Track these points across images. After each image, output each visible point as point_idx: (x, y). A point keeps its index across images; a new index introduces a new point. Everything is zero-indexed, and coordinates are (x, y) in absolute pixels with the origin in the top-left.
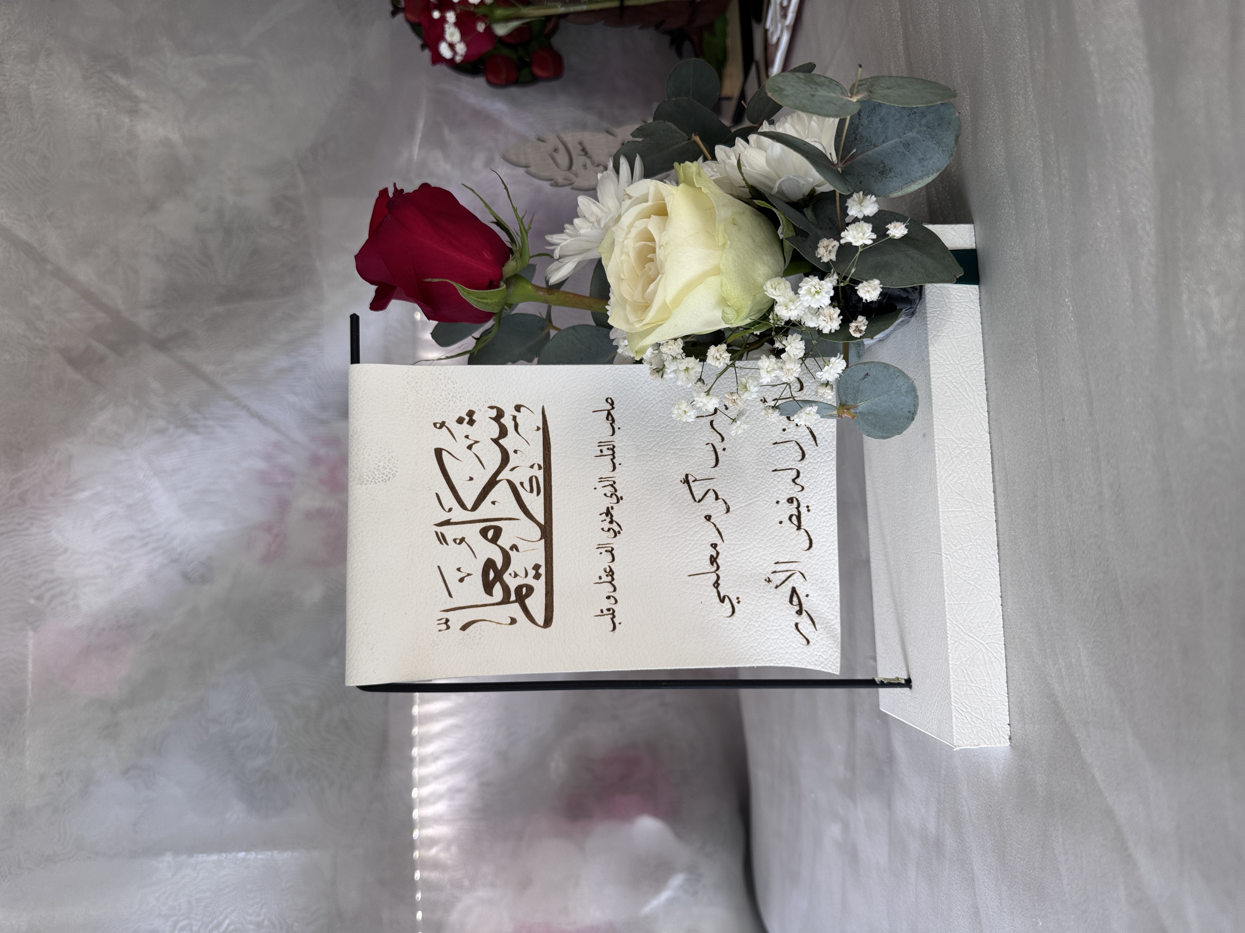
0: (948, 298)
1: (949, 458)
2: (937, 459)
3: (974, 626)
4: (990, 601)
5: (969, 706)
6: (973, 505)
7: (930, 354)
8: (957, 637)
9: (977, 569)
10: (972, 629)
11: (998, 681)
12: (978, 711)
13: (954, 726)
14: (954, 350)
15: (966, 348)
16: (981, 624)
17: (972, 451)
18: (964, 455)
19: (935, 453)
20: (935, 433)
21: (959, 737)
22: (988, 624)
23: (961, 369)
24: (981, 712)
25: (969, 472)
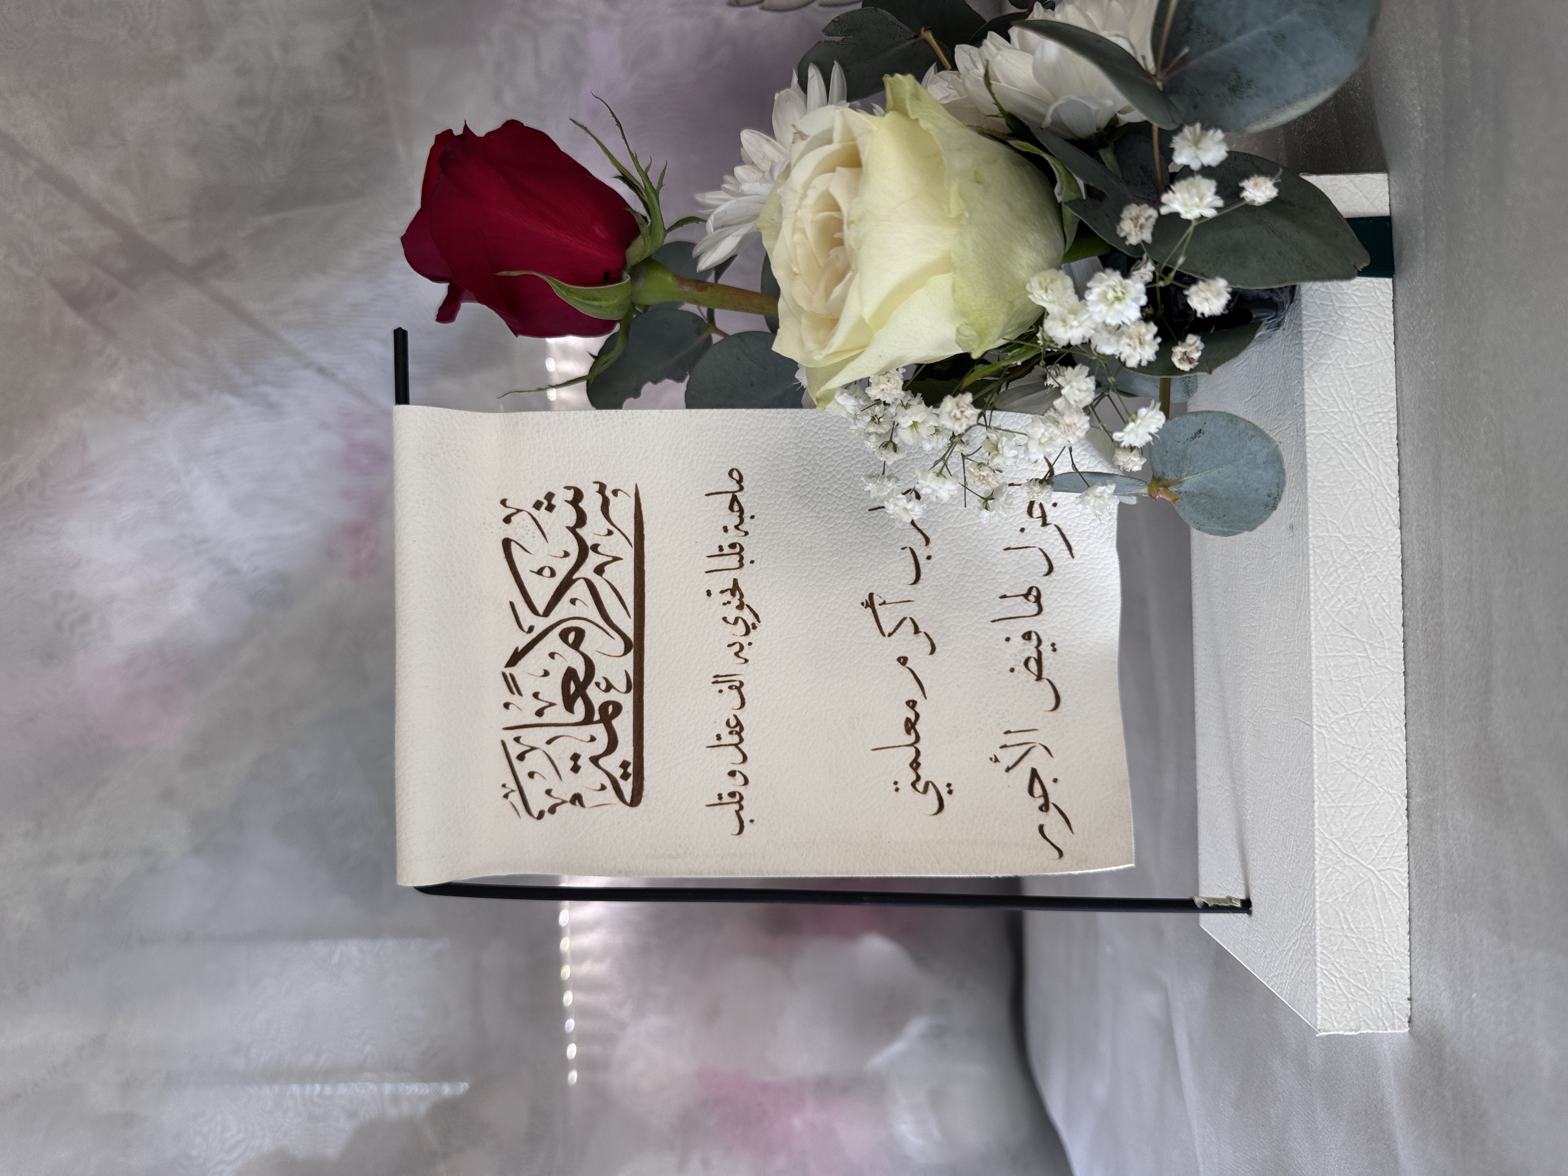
0: (1339, 300)
1: (1332, 570)
2: (1312, 570)
3: (1359, 842)
4: (1389, 802)
5: (1345, 969)
6: (1367, 647)
7: (1306, 396)
8: (1330, 860)
9: (1370, 751)
10: (1356, 846)
11: (1394, 930)
12: (1359, 977)
13: (1319, 1000)
14: (1346, 389)
15: (1366, 384)
16: (1370, 840)
17: (1369, 557)
18: (1356, 563)
19: (1308, 560)
20: (1311, 528)
21: (1326, 1017)
22: (1383, 840)
23: (1356, 421)
24: (1364, 978)
25: (1364, 592)
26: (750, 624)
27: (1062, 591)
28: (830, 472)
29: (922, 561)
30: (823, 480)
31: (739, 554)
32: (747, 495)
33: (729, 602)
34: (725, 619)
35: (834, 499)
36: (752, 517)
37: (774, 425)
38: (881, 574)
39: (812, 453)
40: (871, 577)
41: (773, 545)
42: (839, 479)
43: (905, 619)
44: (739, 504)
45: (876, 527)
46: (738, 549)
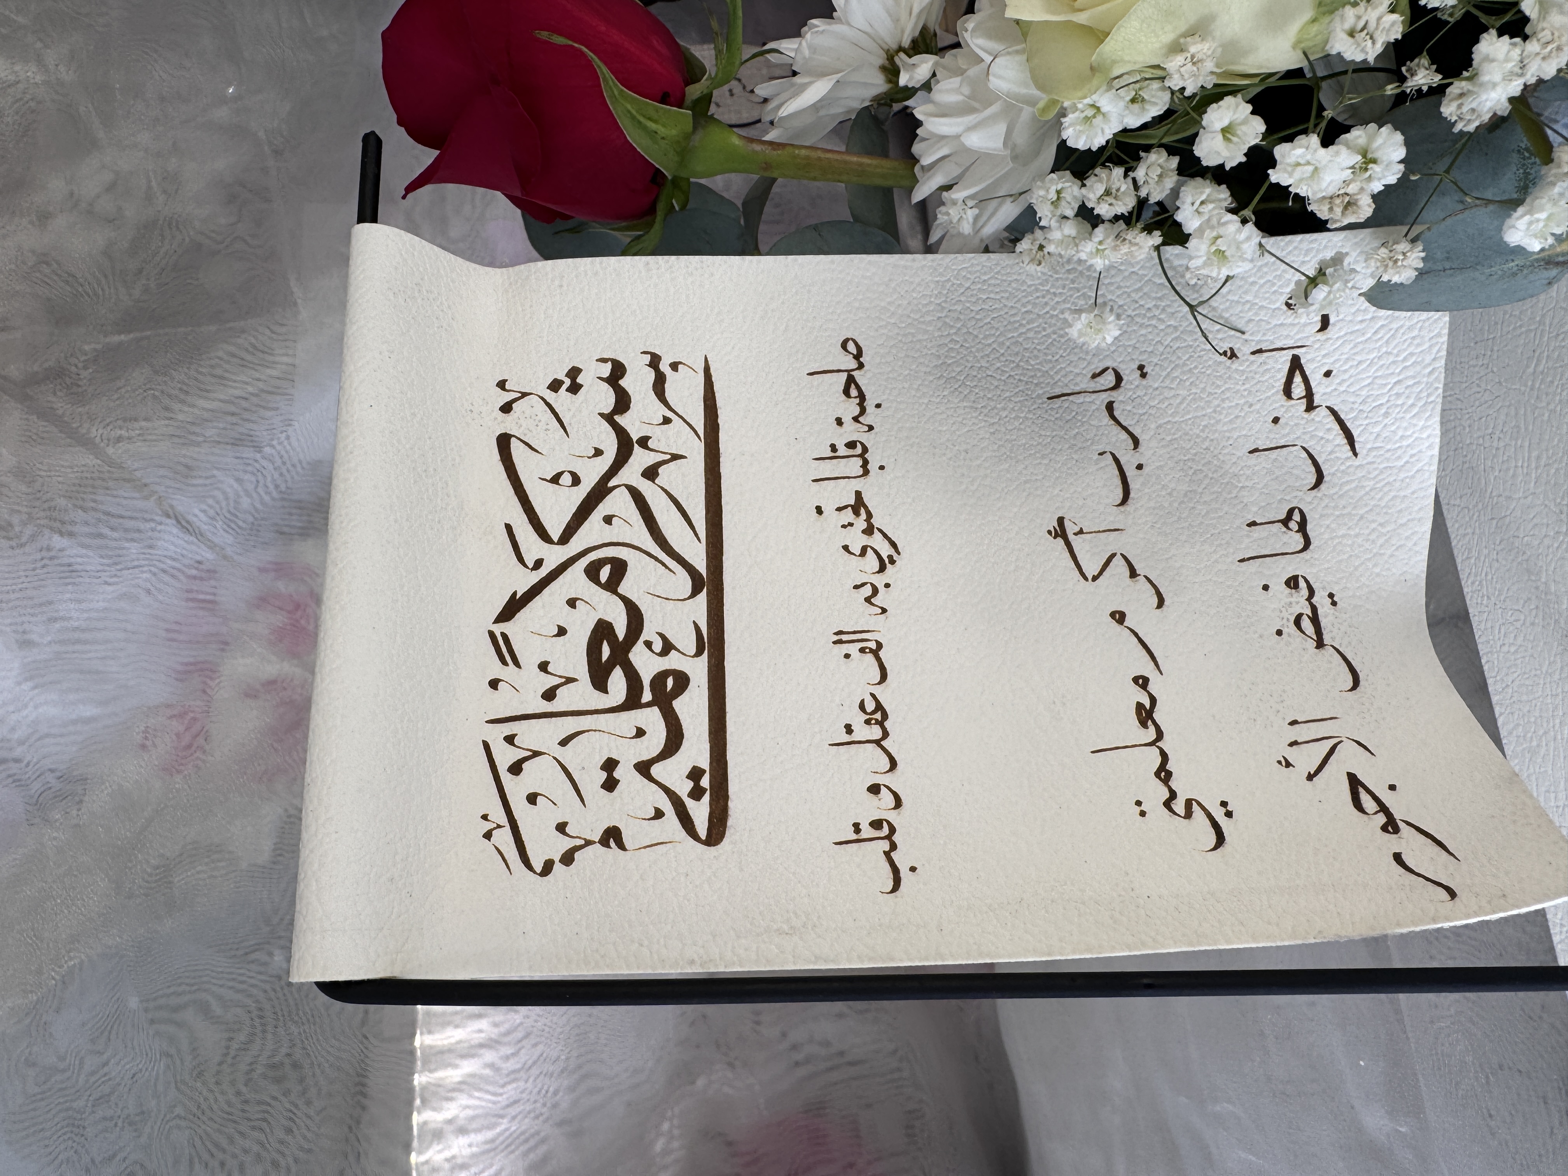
26: (885, 557)
27: (1337, 513)
28: (990, 345)
29: (1130, 472)
30: (979, 355)
31: (861, 456)
32: (869, 375)
33: (851, 525)
34: (846, 548)
35: (996, 383)
36: (878, 406)
37: (907, 278)
38: (1072, 491)
39: (962, 317)
40: (1058, 495)
41: (912, 446)
42: (1003, 354)
43: (1113, 555)
44: (858, 387)
45: (1060, 423)
46: (859, 450)
